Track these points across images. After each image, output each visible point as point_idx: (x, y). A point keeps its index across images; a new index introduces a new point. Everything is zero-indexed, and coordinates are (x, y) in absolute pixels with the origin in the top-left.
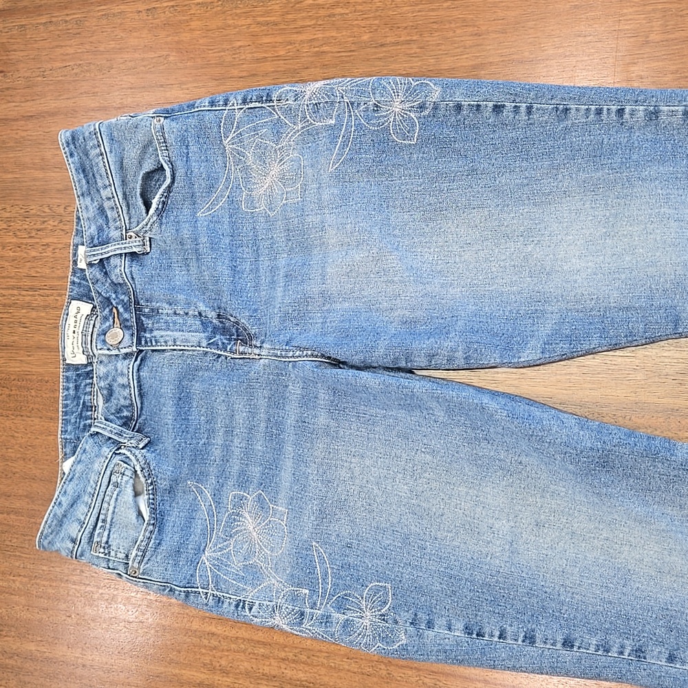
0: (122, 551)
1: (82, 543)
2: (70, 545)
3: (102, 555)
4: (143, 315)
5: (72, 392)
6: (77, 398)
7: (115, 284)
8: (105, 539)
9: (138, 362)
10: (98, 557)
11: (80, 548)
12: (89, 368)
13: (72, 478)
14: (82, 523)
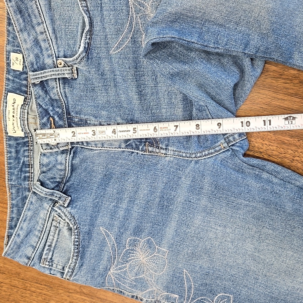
0: (61, 265)
1: (34, 259)
2: (26, 261)
3: (48, 267)
4: (74, 123)
5: (14, 155)
6: (17, 158)
7: (53, 100)
8: (50, 257)
9: (72, 155)
10: (44, 267)
11: (33, 262)
12: (26, 140)
13: (25, 220)
14: (34, 248)
